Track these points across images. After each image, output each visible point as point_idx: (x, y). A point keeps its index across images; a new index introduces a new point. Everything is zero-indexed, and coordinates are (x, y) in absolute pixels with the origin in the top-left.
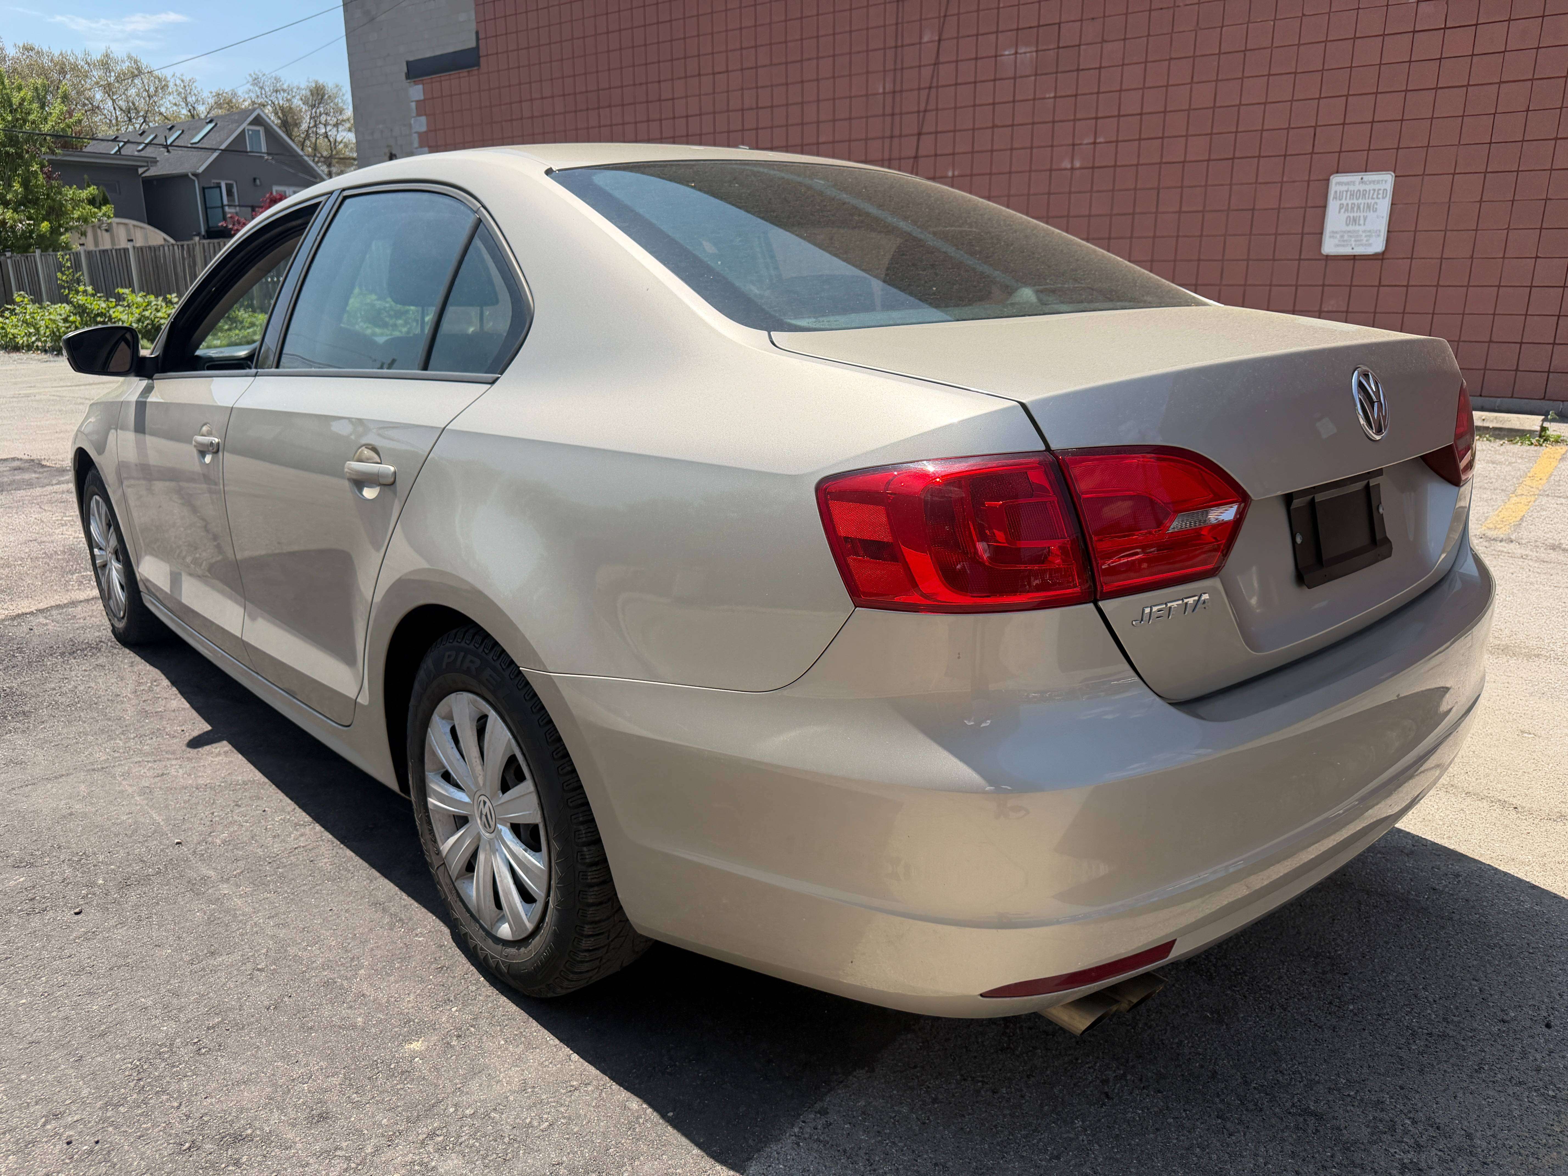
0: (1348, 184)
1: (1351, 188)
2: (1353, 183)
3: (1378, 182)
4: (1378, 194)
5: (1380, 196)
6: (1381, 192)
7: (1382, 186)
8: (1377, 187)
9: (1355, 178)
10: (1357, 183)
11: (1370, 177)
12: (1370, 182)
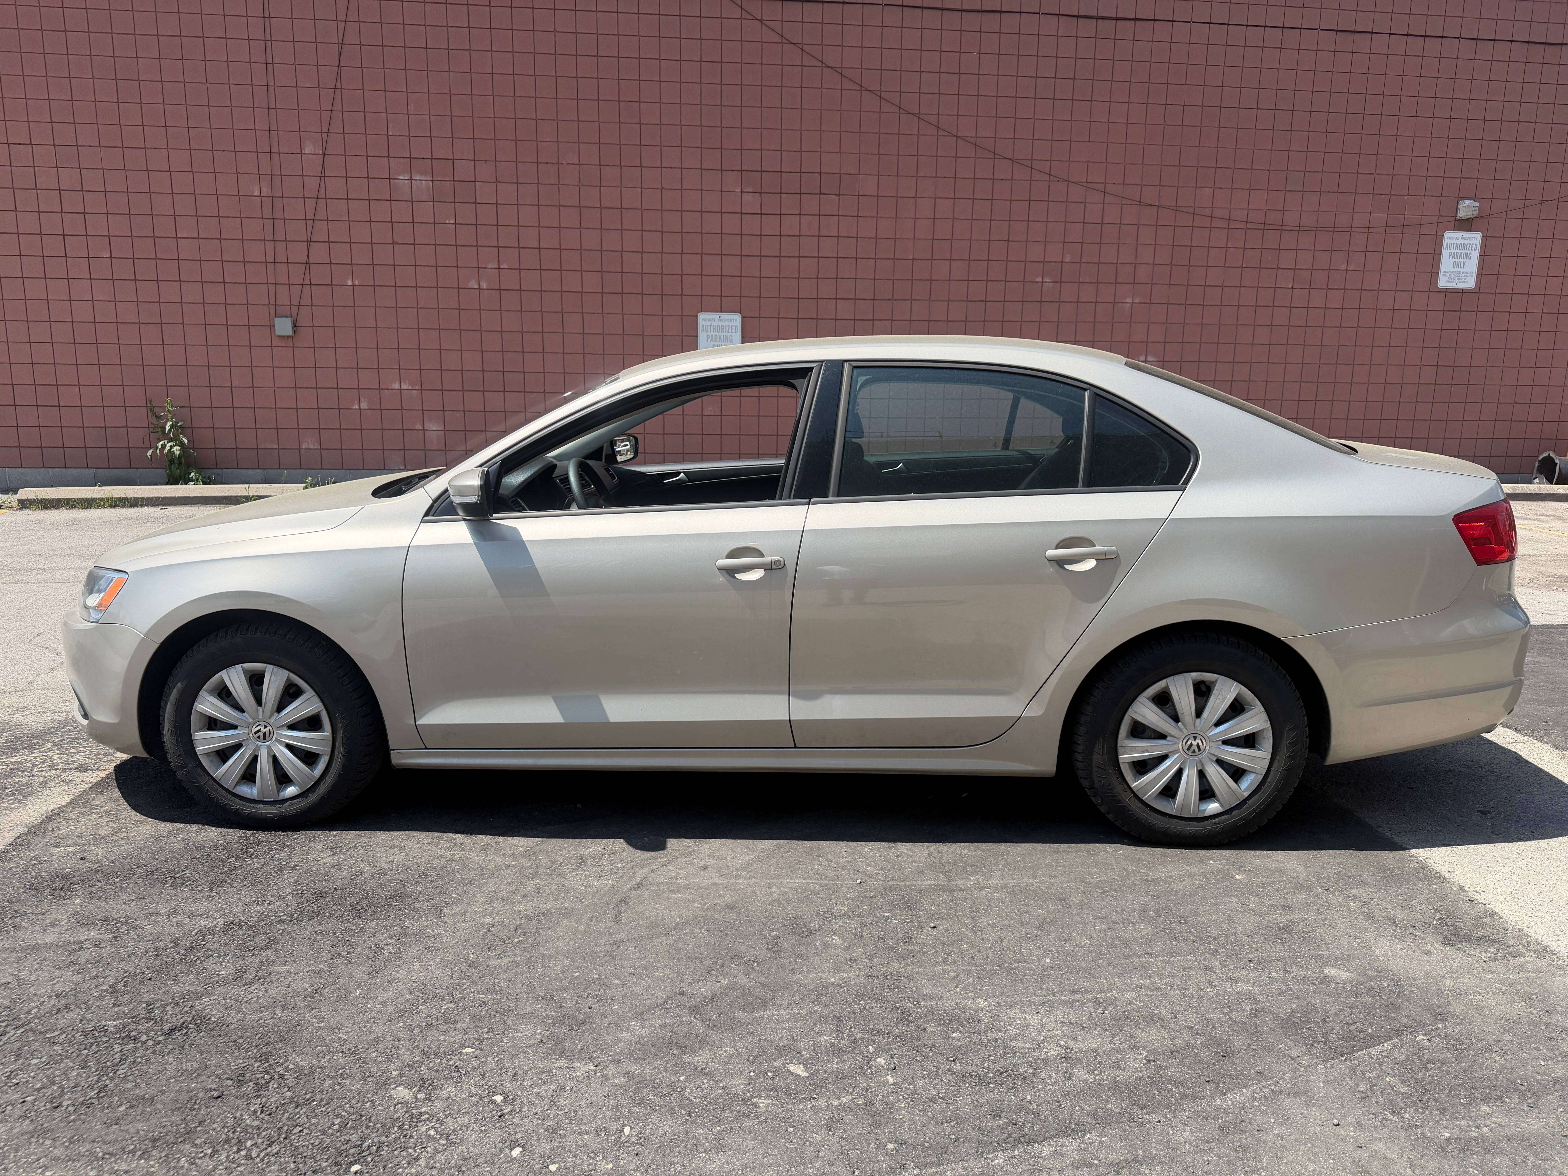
0: (710, 320)
1: (713, 323)
2: (714, 320)
3: (731, 320)
4: (732, 329)
5: (733, 331)
6: (733, 328)
7: (734, 324)
8: (730, 324)
9: (715, 316)
10: (717, 320)
11: (725, 316)
12: (726, 320)
